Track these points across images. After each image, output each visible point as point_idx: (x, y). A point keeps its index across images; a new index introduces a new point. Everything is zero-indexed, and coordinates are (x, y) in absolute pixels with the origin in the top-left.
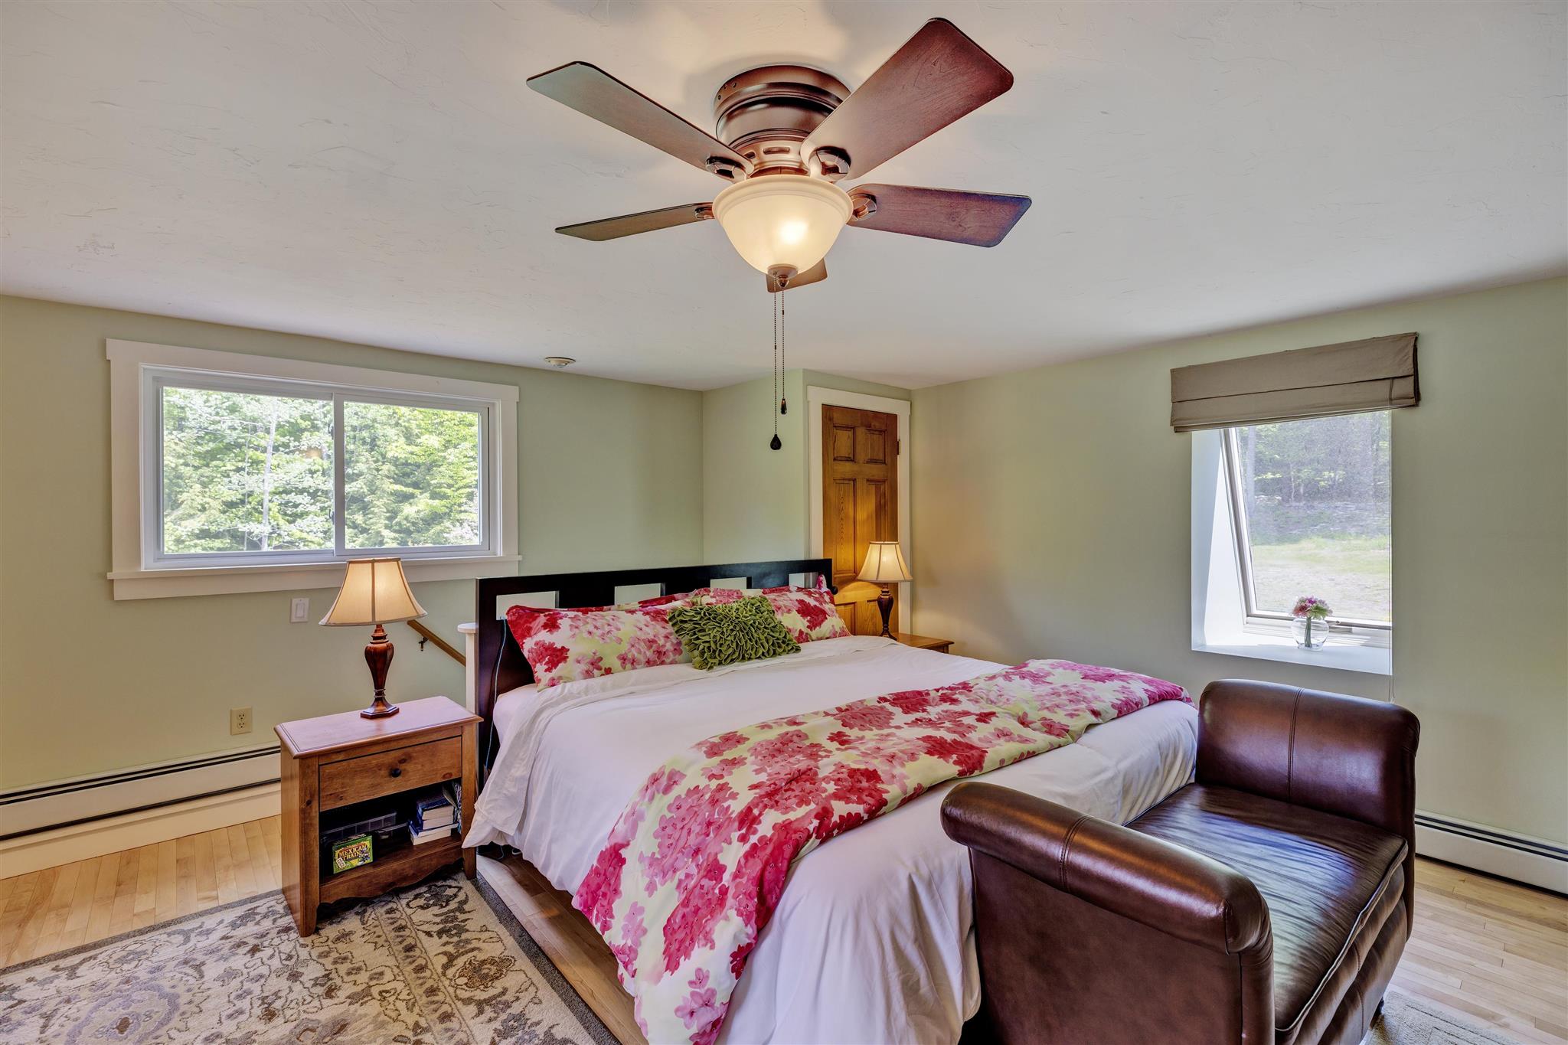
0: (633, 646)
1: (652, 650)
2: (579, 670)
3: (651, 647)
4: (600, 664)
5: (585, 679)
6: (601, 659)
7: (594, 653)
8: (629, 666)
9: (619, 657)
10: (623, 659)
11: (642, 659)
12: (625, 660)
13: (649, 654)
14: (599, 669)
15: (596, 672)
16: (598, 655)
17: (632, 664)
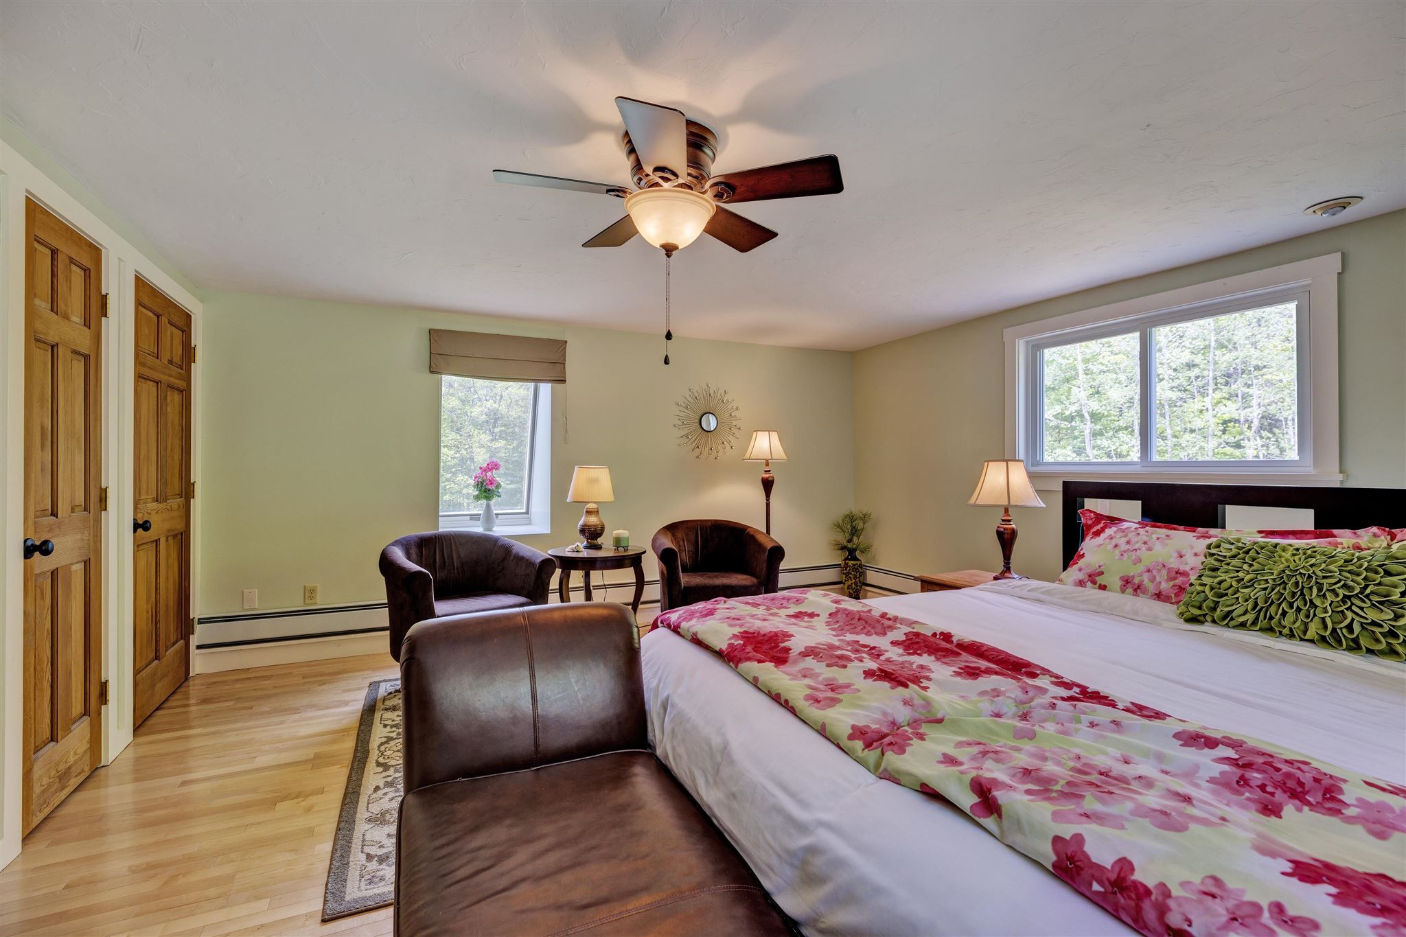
0: (1149, 571)
1: (1171, 584)
2: (1075, 578)
3: (1175, 579)
4: (1097, 578)
5: (1076, 586)
6: (1101, 573)
7: (1100, 567)
8: (1130, 590)
9: (1122, 578)
10: (1127, 582)
11: (1151, 587)
12: (1127, 583)
13: (1165, 586)
14: (1094, 582)
15: (1089, 584)
16: (1102, 569)
17: (1135, 590)
